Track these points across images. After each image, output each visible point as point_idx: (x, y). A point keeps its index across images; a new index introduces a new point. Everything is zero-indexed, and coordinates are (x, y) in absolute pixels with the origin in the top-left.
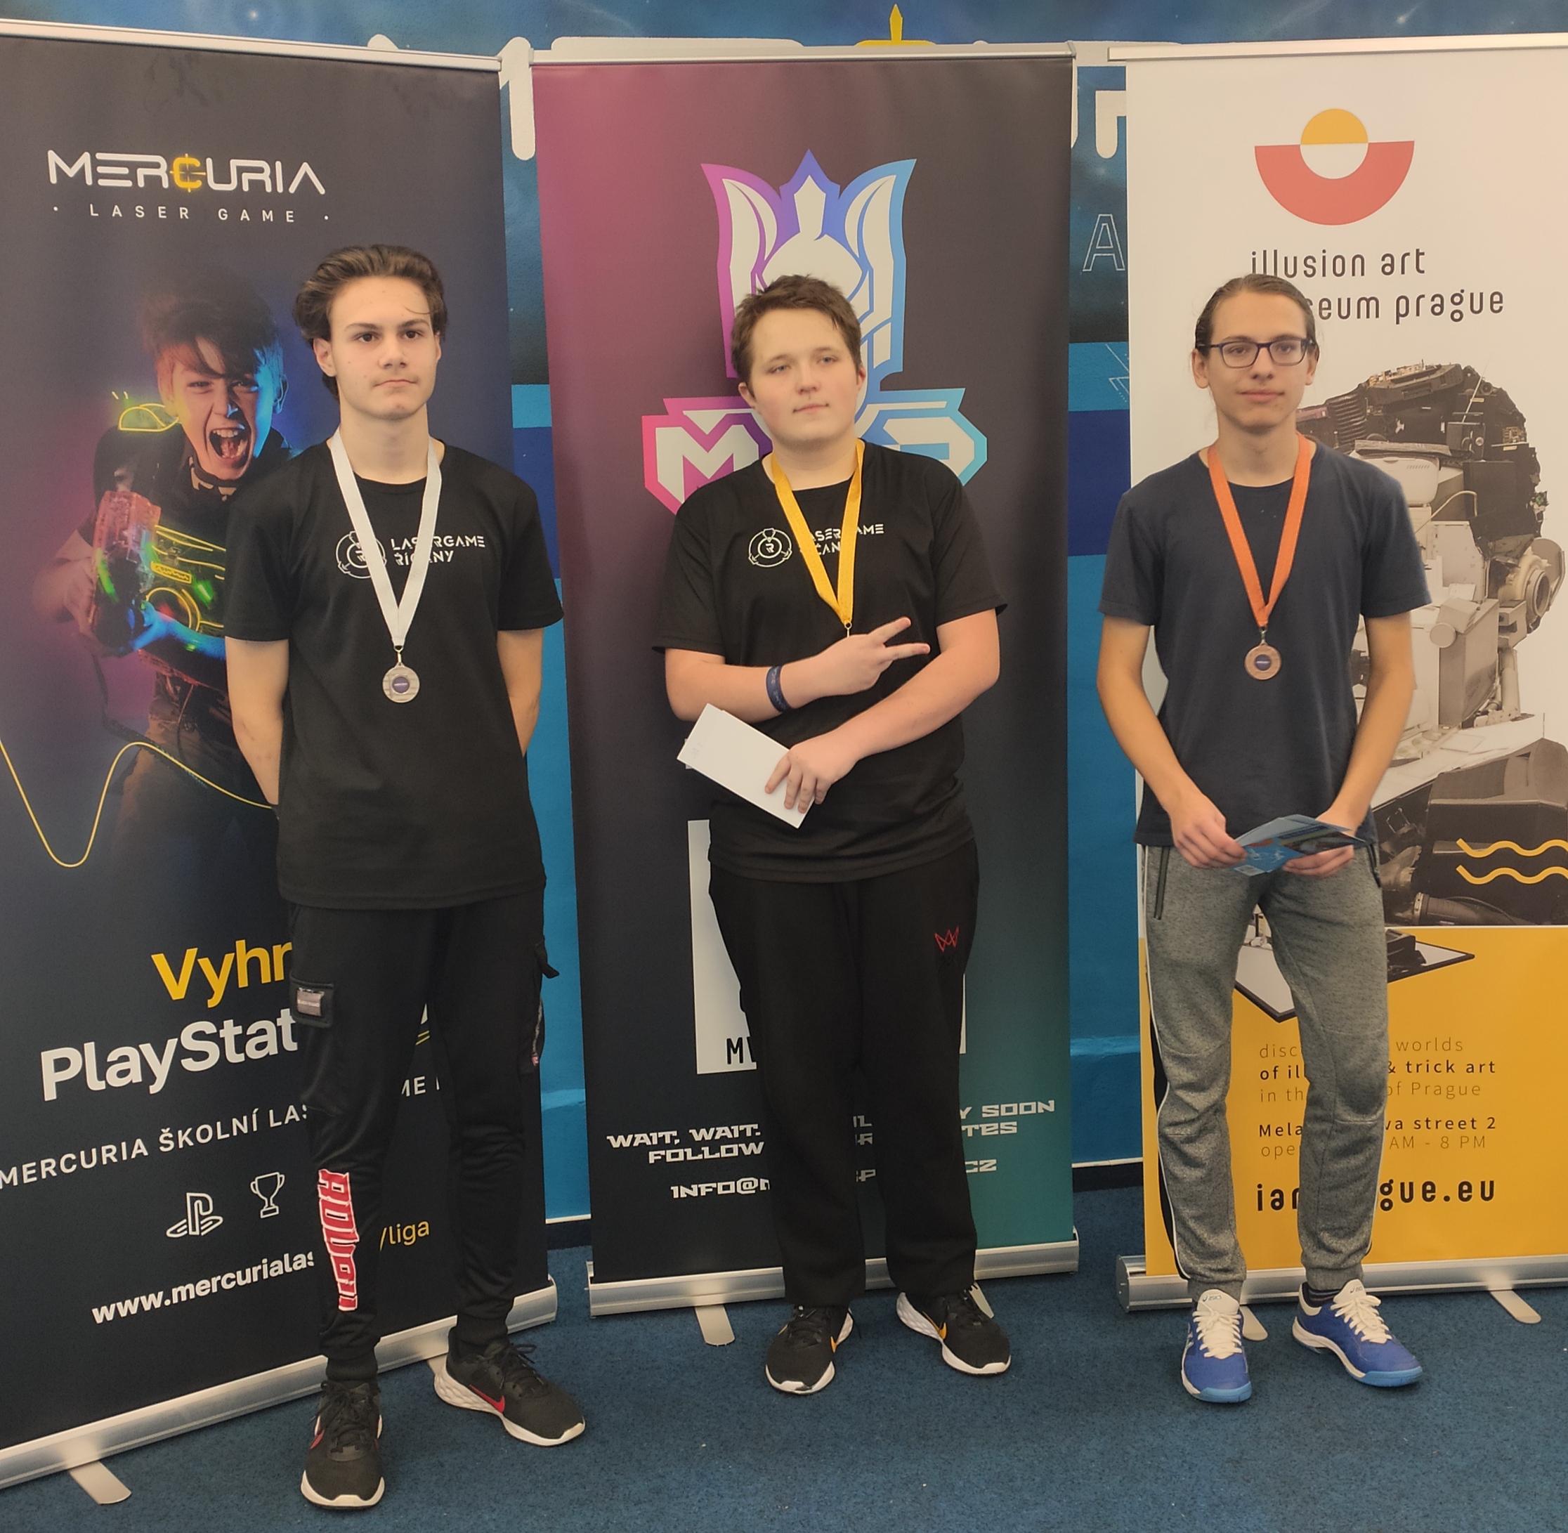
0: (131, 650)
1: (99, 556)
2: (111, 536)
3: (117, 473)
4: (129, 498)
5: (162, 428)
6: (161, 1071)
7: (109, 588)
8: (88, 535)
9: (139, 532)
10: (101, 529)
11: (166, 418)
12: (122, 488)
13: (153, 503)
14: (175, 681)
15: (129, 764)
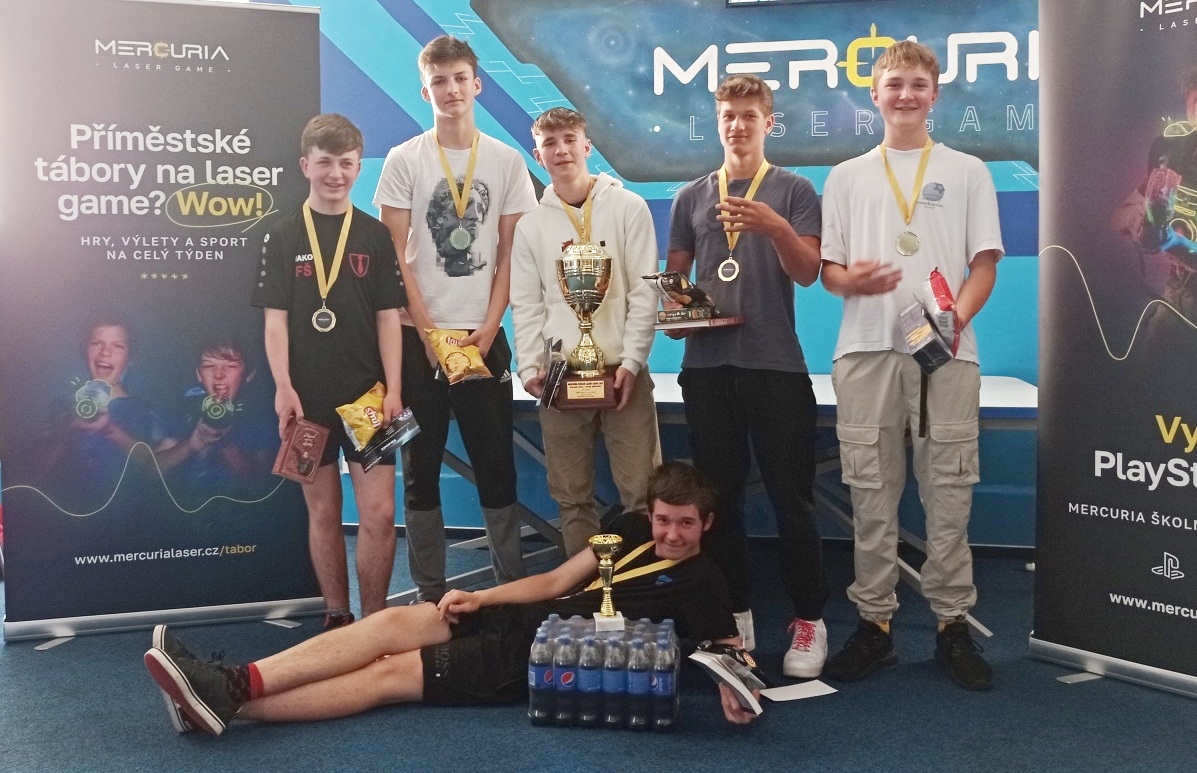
0: (1158, 251)
1: (1147, 202)
2: (1155, 191)
3: (1161, 159)
4: (1165, 171)
5: (1187, 133)
6: (1156, 479)
7: (1151, 218)
8: (1142, 192)
9: (1169, 190)
10: (1150, 188)
11: (1188, 127)
12: (1162, 166)
13: (1178, 174)
14: (1181, 269)
15: (1153, 311)
